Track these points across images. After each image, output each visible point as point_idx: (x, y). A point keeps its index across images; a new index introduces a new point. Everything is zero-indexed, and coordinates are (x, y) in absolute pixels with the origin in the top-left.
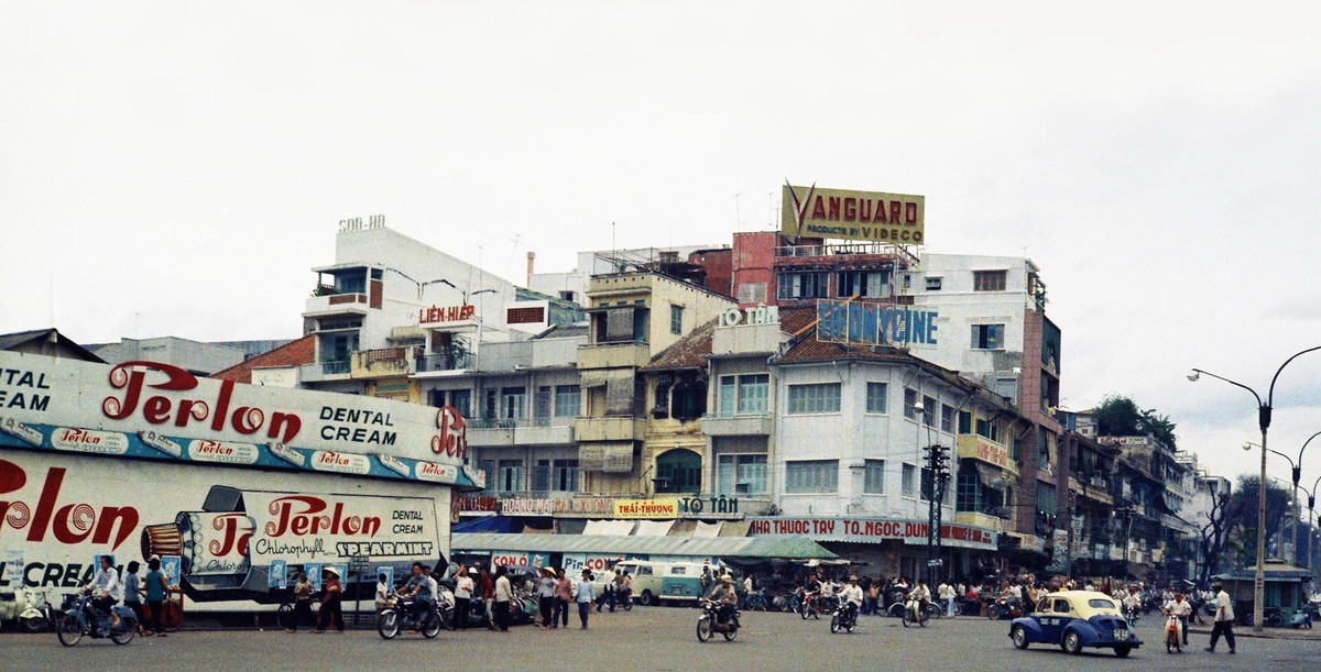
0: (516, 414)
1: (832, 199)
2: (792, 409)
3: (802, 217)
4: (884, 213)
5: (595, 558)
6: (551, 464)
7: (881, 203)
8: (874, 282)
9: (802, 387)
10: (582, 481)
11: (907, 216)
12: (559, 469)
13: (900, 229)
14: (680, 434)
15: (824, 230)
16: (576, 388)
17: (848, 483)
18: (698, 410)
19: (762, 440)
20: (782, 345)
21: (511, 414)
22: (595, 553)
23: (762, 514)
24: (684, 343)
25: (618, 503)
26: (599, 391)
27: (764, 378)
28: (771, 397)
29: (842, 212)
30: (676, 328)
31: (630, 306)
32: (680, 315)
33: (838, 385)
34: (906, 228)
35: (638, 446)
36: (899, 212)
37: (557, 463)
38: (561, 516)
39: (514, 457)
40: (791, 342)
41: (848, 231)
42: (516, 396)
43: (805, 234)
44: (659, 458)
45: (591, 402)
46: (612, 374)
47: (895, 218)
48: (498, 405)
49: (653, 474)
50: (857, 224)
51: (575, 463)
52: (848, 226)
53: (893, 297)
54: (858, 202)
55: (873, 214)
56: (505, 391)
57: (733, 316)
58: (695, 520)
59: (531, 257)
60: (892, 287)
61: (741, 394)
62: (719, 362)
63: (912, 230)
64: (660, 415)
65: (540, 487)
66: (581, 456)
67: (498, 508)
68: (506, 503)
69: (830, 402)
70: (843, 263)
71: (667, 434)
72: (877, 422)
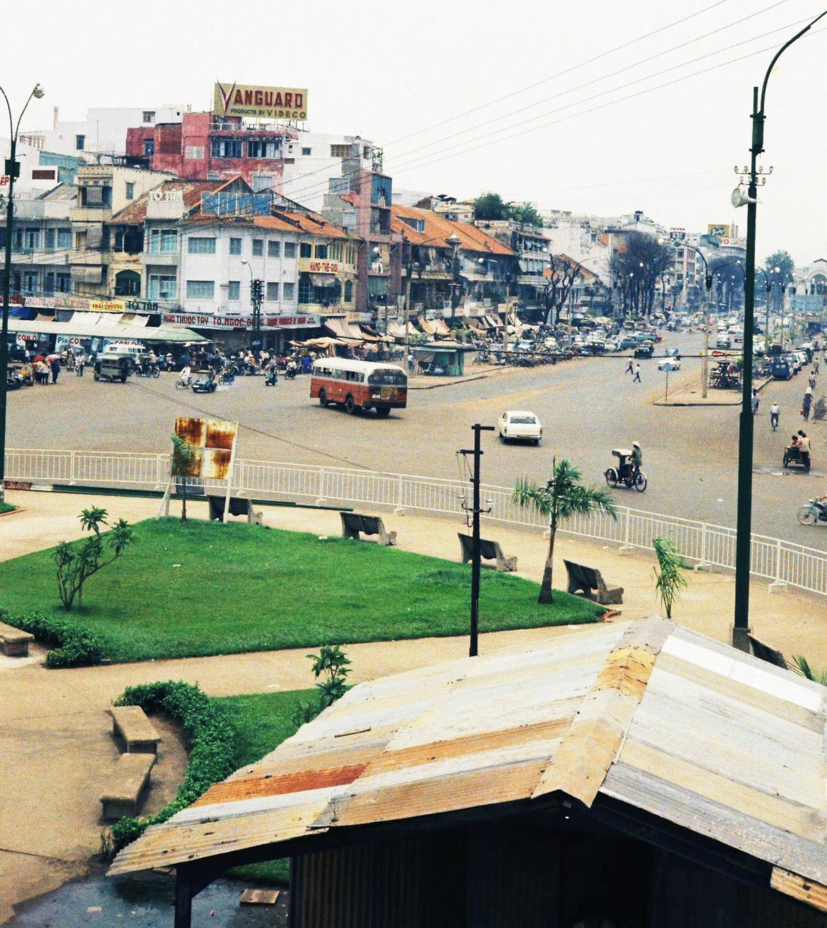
0: (35, 245)
1: (247, 92)
2: (190, 251)
3: (227, 104)
4: (281, 99)
5: (74, 338)
6: (55, 275)
7: (279, 94)
8: (270, 148)
9: (196, 239)
10: (73, 286)
11: (296, 102)
12: (60, 278)
13: (292, 111)
14: (129, 261)
15: (242, 111)
16: (68, 231)
17: (220, 295)
18: (139, 249)
19: (173, 268)
20: (185, 215)
21: (32, 246)
22: (75, 335)
23: (172, 311)
24: (134, 205)
25: (92, 302)
26: (82, 234)
27: (175, 232)
28: (178, 243)
29: (253, 100)
30: (130, 196)
31: (100, 186)
32: (132, 187)
33: (215, 239)
34: (296, 110)
35: (105, 268)
36: (291, 100)
37: (59, 275)
38: (59, 308)
39: (34, 270)
40: (190, 212)
41: (258, 112)
42: (35, 233)
43: (229, 114)
44: (117, 275)
45: (78, 240)
46: (90, 224)
47: (288, 103)
48: (24, 239)
49: (113, 284)
50: (264, 108)
51: (69, 275)
52: (257, 109)
53: (281, 159)
54: (264, 94)
55: (274, 102)
56: (28, 230)
57: (158, 196)
58: (135, 314)
59: (56, 111)
60: (281, 152)
61: (162, 240)
62: (151, 222)
63: (299, 111)
64: (118, 250)
65: (49, 289)
66: (72, 272)
67: (23, 302)
68: (27, 299)
69: (210, 248)
70: (251, 136)
71: (121, 262)
72: (236, 260)
